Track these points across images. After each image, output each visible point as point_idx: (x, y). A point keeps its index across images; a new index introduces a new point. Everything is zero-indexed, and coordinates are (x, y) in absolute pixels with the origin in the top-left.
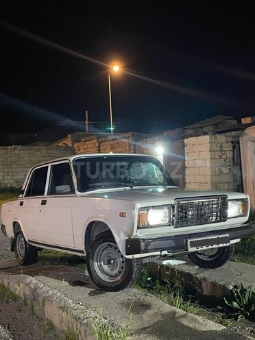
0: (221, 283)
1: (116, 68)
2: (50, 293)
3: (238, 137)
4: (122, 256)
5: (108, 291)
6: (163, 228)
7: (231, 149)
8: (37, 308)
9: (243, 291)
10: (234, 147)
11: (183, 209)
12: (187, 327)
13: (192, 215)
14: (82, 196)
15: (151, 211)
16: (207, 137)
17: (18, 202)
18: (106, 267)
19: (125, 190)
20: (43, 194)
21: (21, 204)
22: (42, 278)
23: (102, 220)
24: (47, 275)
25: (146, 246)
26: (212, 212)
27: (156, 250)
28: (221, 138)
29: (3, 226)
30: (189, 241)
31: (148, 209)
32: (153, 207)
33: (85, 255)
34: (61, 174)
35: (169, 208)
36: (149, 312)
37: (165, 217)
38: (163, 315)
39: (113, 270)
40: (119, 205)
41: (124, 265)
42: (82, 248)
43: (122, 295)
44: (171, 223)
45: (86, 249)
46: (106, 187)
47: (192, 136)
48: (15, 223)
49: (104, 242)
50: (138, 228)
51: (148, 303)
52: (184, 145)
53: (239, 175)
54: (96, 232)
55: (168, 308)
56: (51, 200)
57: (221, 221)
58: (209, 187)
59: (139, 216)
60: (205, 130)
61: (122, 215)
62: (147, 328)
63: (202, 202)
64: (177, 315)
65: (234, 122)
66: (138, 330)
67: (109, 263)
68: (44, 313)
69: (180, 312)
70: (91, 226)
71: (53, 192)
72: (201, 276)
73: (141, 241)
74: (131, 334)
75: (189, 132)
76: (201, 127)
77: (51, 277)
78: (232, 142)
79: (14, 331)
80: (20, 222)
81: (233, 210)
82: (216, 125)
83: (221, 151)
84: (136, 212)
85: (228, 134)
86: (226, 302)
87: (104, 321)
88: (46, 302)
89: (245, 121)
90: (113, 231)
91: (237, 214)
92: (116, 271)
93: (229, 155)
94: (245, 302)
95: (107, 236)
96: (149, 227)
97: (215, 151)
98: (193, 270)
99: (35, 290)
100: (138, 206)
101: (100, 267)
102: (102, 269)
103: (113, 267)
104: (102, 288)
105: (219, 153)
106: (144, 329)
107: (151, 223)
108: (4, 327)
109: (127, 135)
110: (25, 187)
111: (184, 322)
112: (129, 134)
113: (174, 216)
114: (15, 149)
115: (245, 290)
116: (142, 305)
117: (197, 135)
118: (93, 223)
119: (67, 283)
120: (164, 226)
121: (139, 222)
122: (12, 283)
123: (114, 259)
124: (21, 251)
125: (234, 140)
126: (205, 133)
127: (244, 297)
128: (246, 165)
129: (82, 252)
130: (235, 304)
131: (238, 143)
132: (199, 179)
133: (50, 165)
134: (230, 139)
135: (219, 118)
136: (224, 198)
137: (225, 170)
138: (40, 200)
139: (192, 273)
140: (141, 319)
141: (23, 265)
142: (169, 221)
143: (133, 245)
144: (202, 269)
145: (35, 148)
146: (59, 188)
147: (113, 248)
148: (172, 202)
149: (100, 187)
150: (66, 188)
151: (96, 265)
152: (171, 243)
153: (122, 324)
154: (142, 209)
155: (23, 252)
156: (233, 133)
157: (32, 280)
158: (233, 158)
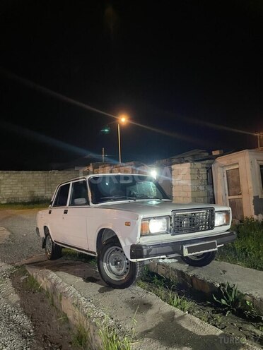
0: (209, 281)
1: (123, 120)
2: (67, 289)
3: (211, 164)
4: (127, 259)
5: (115, 288)
6: (162, 235)
7: (206, 172)
8: (56, 301)
9: (230, 289)
10: (208, 171)
11: (179, 220)
12: (187, 330)
13: (186, 224)
14: (95, 207)
15: (152, 221)
16: (189, 164)
17: (48, 211)
18: (113, 268)
19: (130, 203)
20: (66, 205)
21: (50, 213)
22: (61, 273)
23: (110, 228)
24: (66, 271)
25: (148, 251)
26: (202, 222)
27: (156, 255)
28: (199, 165)
29: (37, 229)
30: (184, 247)
31: (149, 219)
32: (154, 218)
33: (96, 256)
34: (80, 190)
35: (167, 219)
36: (151, 312)
37: (164, 226)
38: (163, 316)
39: (119, 270)
40: (124, 215)
41: (129, 266)
42: (94, 249)
43: (126, 293)
44: (168, 231)
45: (97, 251)
46: (115, 200)
47: (177, 163)
48: (45, 227)
49: (112, 246)
50: (141, 236)
51: (149, 301)
52: (171, 170)
53: (211, 192)
54: (106, 238)
55: (167, 308)
56: (71, 210)
57: (209, 229)
58: (190, 200)
59: (142, 225)
60: (186, 159)
61: (128, 224)
62: (150, 331)
63: (195, 214)
64: (176, 316)
65: (207, 154)
66: (142, 333)
67: (116, 264)
68: (61, 305)
69: (179, 312)
70: (102, 232)
71: (72, 204)
72: (191, 274)
73: (144, 247)
74: (136, 339)
75: (175, 160)
76: (183, 158)
77: (69, 273)
78: (206, 168)
79: (36, 321)
80: (48, 226)
81: (219, 220)
82: (193, 156)
83: (199, 174)
84: (139, 222)
85: (203, 162)
86: (215, 298)
87: (111, 322)
88: (63, 298)
89: (215, 153)
90: (119, 237)
91: (222, 224)
92: (122, 272)
93: (204, 177)
94: (232, 299)
95: (114, 241)
96: (150, 234)
97: (194, 175)
98: (184, 267)
99: (55, 285)
100: (141, 217)
101: (109, 268)
102: (110, 270)
103: (119, 267)
104: (110, 285)
105: (197, 176)
106: (147, 332)
107: (152, 231)
108: (28, 316)
109: (130, 163)
110: (53, 200)
111: (184, 324)
112: (132, 163)
113: (171, 225)
114: (54, 173)
115: (231, 289)
116: (145, 304)
117: (181, 163)
118: (103, 230)
119: (81, 279)
120: (163, 233)
121: (142, 230)
122: (38, 277)
123: (120, 261)
124: (49, 249)
125: (208, 166)
126: (187, 161)
127: (231, 295)
128: (217, 184)
129: (94, 253)
130: (223, 302)
131: (211, 168)
132: (183, 194)
133: (71, 183)
134: (205, 166)
135: (196, 152)
136: (212, 210)
137: (201, 188)
138: (63, 210)
139: (184, 270)
140: (144, 320)
141: (50, 260)
142: (167, 229)
143: (137, 251)
144: (192, 267)
145: (68, 172)
146: (77, 201)
147: (119, 251)
148: (170, 213)
149: (109, 200)
150: (83, 200)
151: (105, 266)
152: (169, 249)
153: (127, 326)
154: (144, 219)
155: (50, 250)
156: (207, 161)
157: (53, 275)
158: (207, 179)
